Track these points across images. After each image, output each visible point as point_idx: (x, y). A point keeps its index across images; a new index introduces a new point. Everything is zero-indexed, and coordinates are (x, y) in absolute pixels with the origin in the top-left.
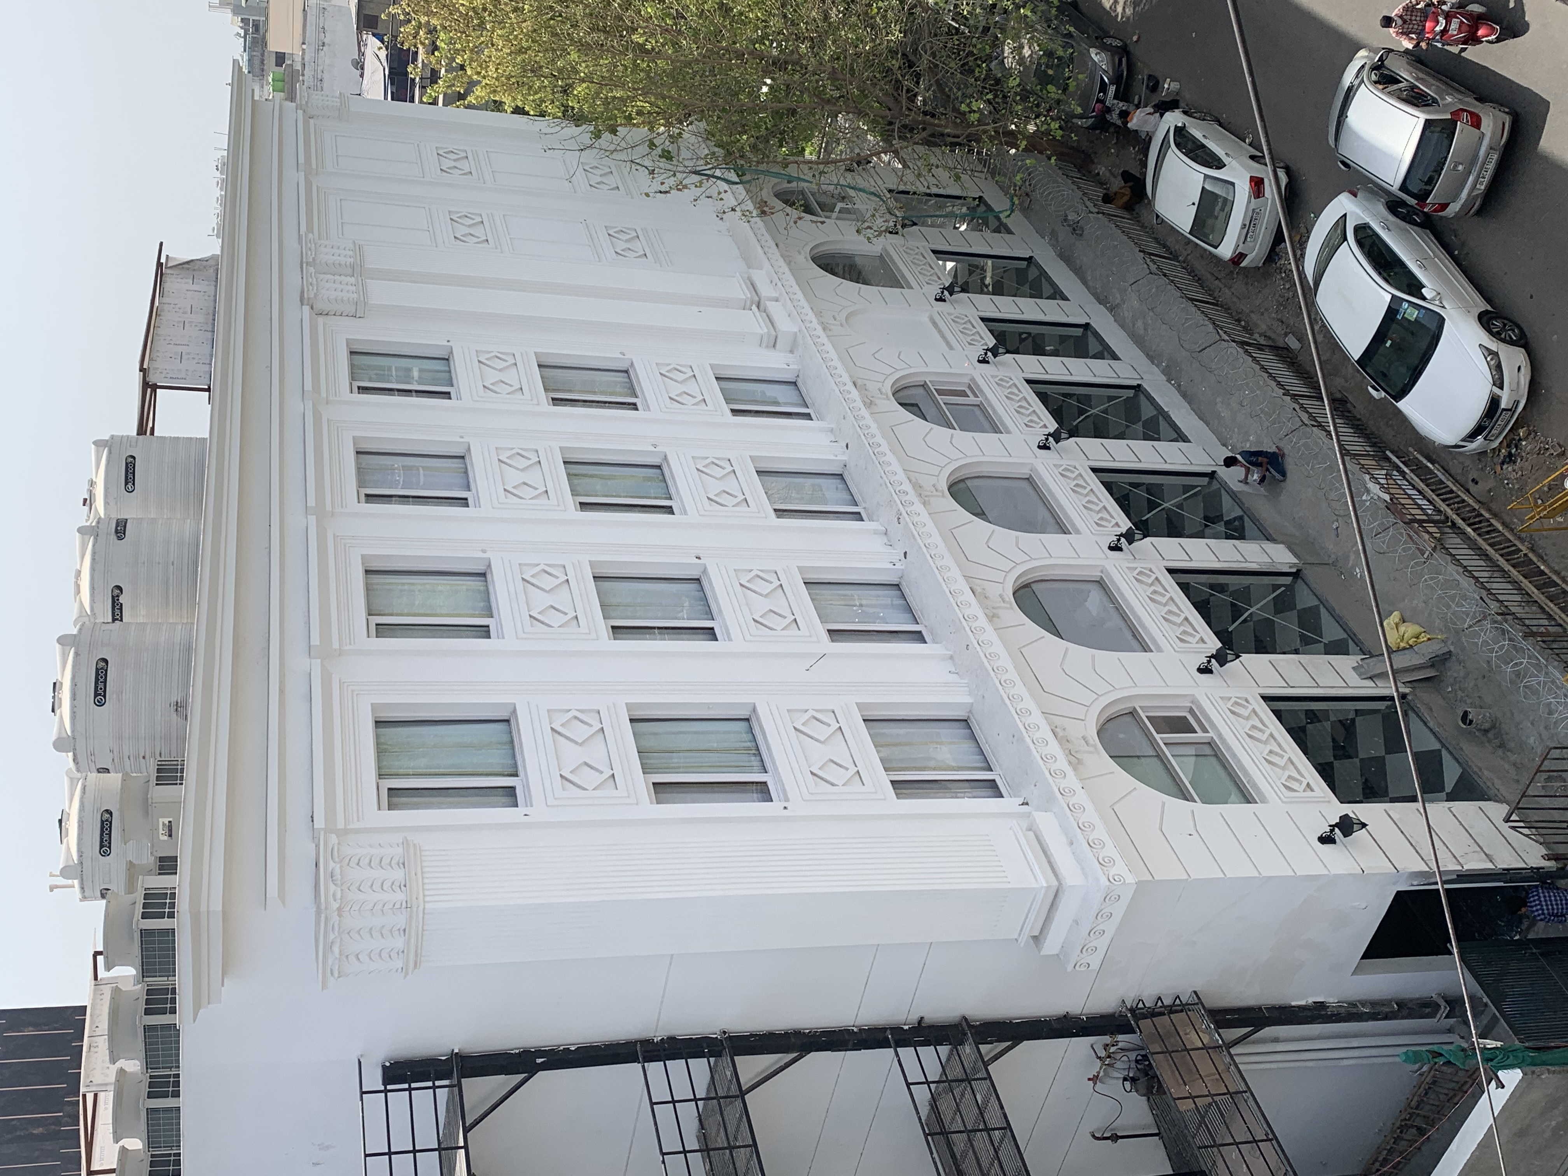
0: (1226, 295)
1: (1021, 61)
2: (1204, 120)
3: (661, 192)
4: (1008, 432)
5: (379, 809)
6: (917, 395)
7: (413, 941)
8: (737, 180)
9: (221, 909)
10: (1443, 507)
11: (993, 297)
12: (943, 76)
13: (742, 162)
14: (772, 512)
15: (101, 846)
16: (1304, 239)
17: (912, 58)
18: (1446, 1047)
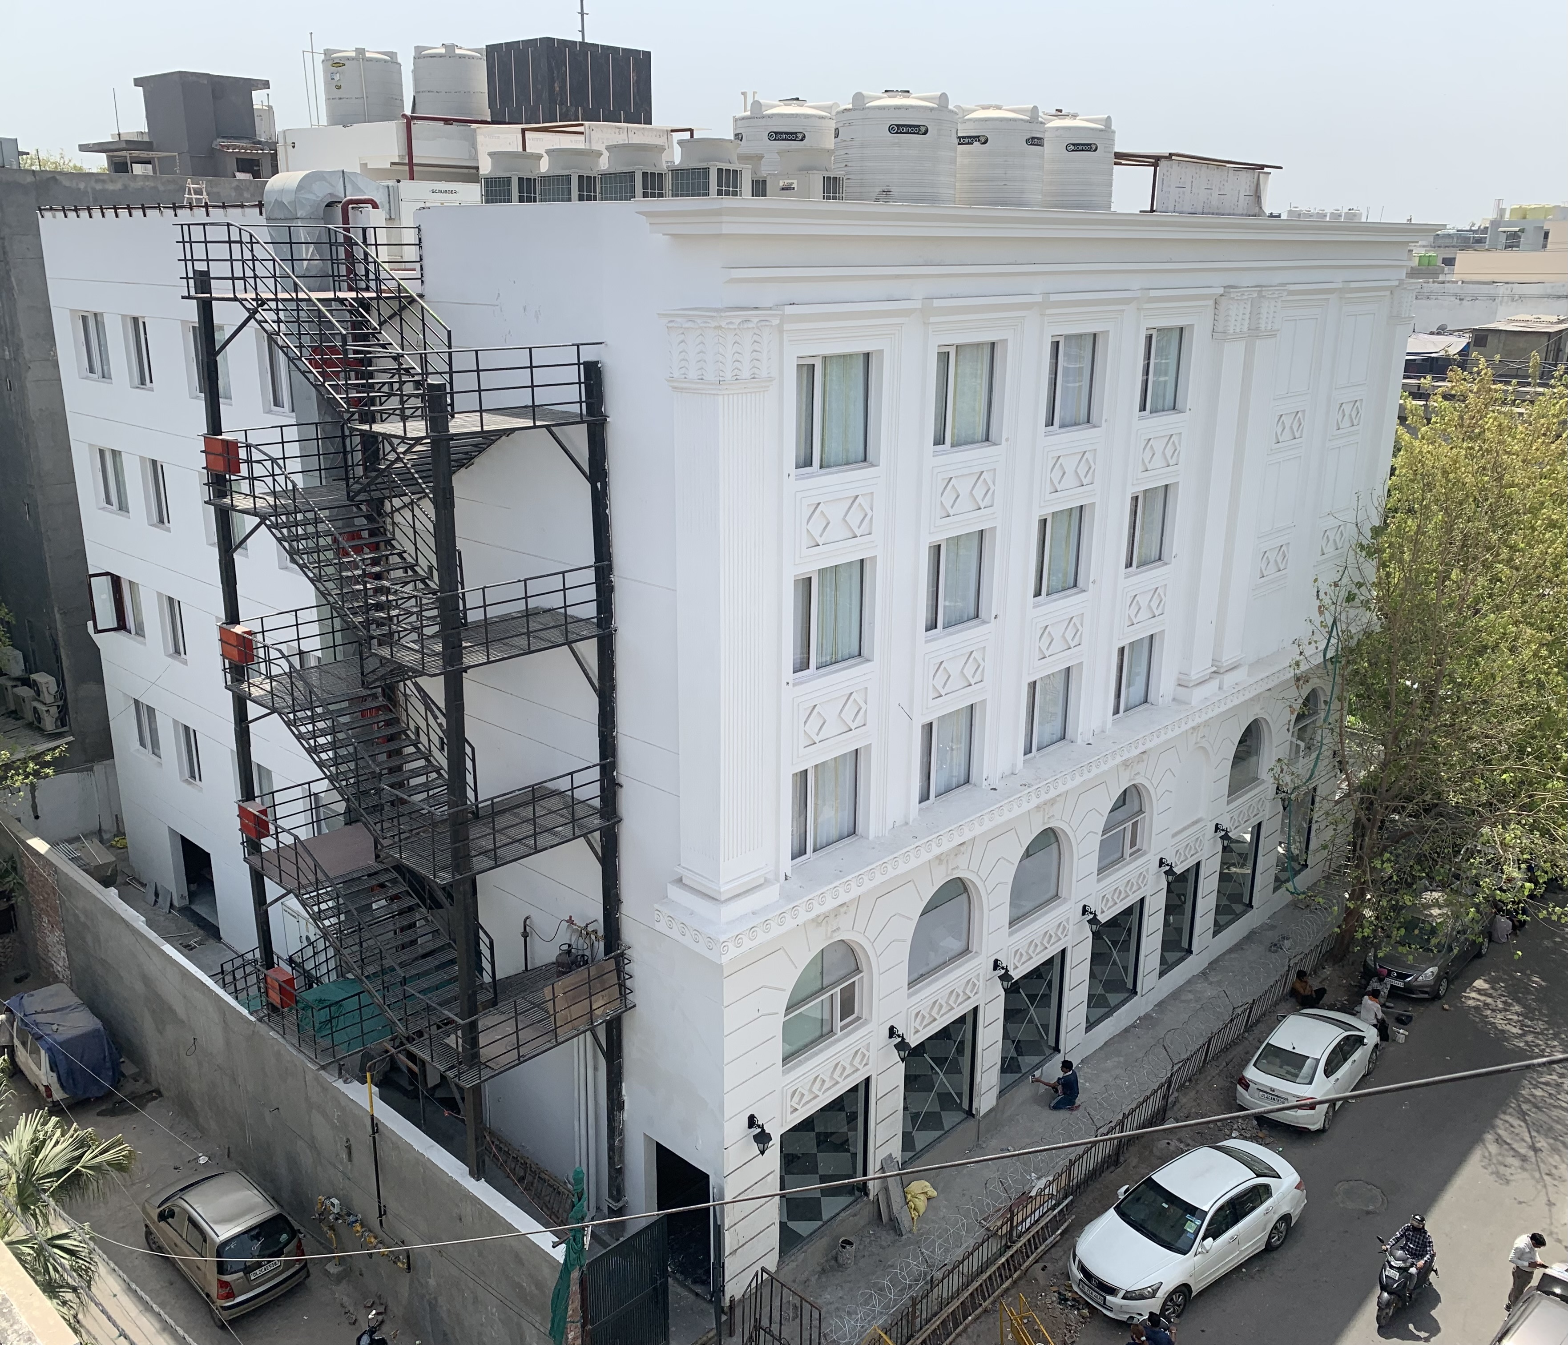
0: (1212, 1071)
1: (1428, 906)
2: (1369, 1062)
3: (1318, 592)
4: (1099, 881)
5: (798, 357)
6: (1133, 805)
7: (692, 386)
8: (1328, 657)
9: (724, 232)
10: (1024, 1240)
11: (1218, 873)
12: (1416, 838)
13: (1343, 663)
14: (1034, 679)
15: (776, 133)
16: (1260, 1140)
17: (1433, 813)
18: (585, 1204)
